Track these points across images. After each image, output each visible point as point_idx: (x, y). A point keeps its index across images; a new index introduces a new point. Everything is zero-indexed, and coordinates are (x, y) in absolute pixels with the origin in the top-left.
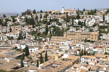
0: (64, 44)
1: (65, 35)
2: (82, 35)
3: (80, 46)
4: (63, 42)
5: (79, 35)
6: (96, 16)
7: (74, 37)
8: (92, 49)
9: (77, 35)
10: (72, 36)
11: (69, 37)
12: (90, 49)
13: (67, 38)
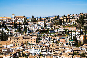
0: (7, 47)
1: (9, 39)
2: (24, 39)
3: (20, 48)
4: (7, 46)
5: (22, 39)
6: (40, 23)
7: (17, 41)
8: (29, 51)
9: (20, 39)
10: (15, 40)
11: (13, 41)
12: (28, 51)
13: (10, 42)
